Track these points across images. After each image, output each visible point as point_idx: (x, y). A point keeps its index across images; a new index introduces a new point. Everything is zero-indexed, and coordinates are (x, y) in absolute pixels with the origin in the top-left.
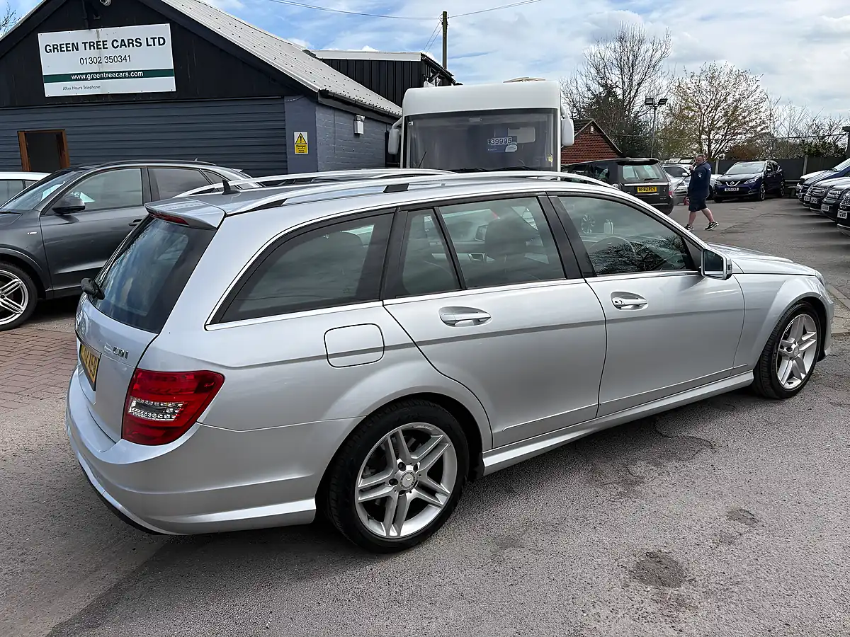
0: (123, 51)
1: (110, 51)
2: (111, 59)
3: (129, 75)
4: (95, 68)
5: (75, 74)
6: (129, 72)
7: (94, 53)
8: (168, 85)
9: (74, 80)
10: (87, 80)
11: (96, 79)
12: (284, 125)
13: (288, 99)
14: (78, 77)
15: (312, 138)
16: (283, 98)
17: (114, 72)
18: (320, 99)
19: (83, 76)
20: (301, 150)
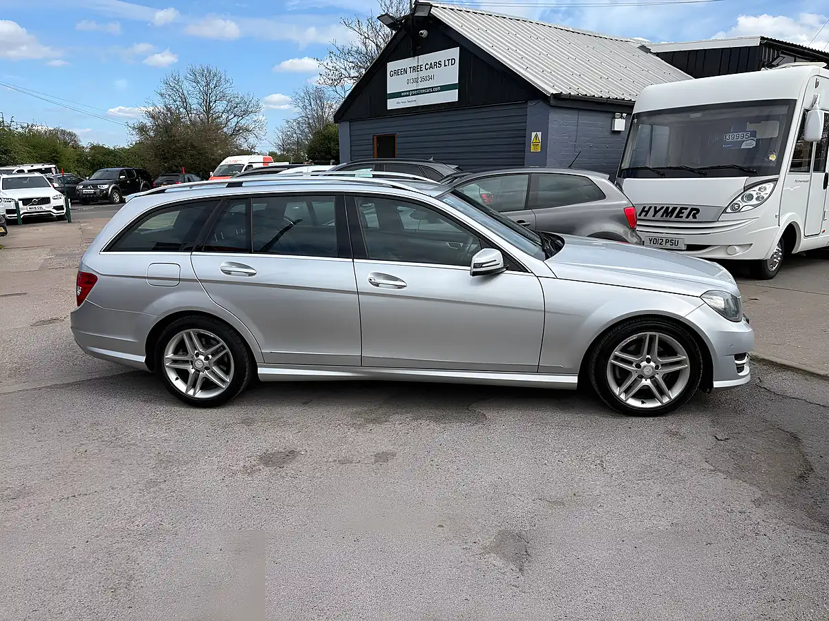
0: (431, 72)
1: (423, 74)
2: (424, 79)
3: (431, 90)
4: (413, 87)
5: (403, 92)
6: (432, 88)
7: (414, 75)
8: (453, 96)
9: (404, 96)
10: (409, 95)
11: (415, 95)
12: (526, 126)
13: (530, 104)
14: (405, 94)
15: (545, 137)
16: (526, 102)
17: (425, 89)
18: (552, 102)
19: (408, 93)
20: (535, 148)
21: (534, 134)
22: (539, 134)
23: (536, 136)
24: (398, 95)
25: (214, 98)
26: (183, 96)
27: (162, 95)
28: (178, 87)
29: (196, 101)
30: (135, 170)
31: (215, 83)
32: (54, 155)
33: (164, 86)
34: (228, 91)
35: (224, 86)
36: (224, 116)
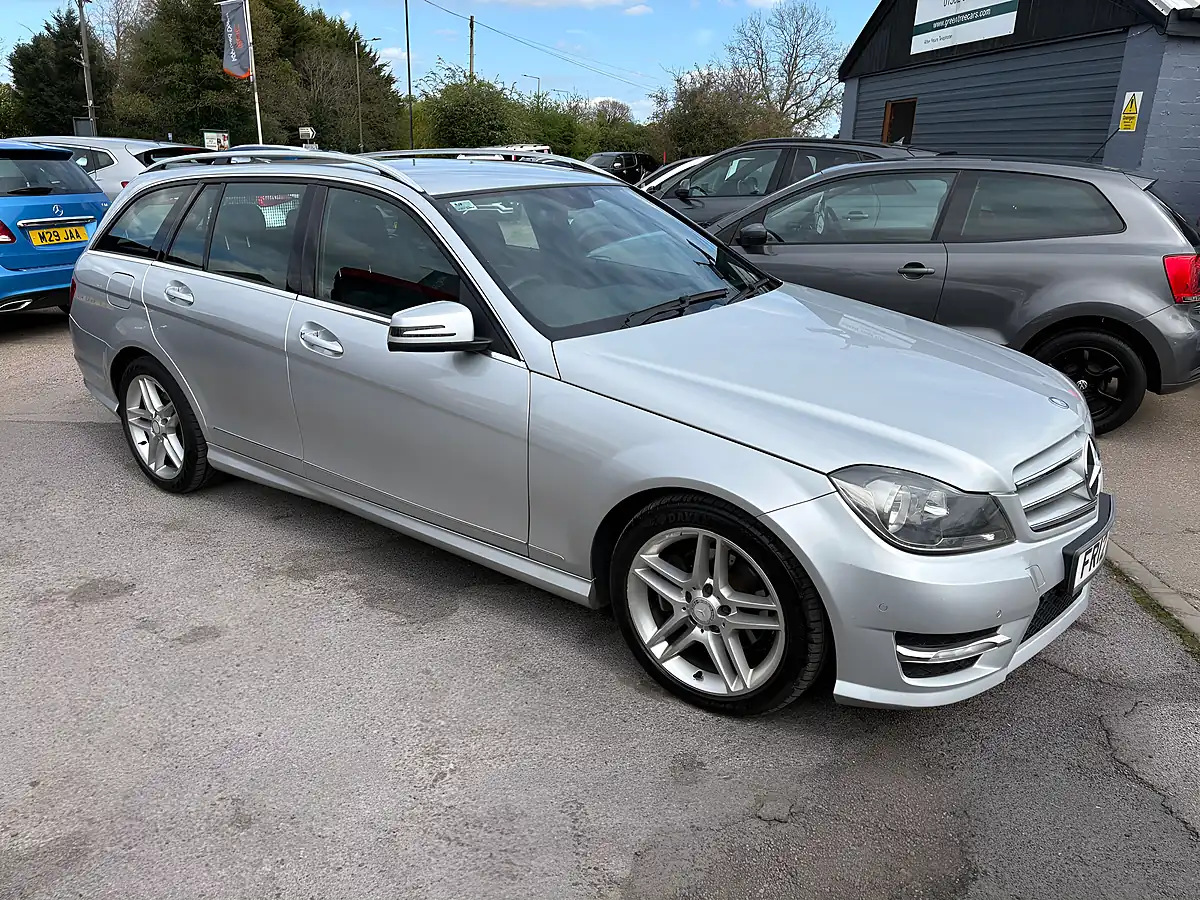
3: (977, 15)
4: (951, 10)
5: (935, 21)
6: (979, 10)
9: (936, 29)
10: (943, 27)
11: (952, 25)
12: (1118, 80)
13: (1134, 33)
14: (938, 24)
15: (1147, 102)
16: (1126, 31)
17: (967, 13)
18: (1171, 28)
19: (942, 23)
20: (1127, 125)
21: (1129, 95)
22: (1139, 95)
23: (1132, 101)
24: (928, 27)
25: (802, 52)
26: (760, 51)
27: (731, 49)
28: (754, 36)
29: (778, 56)
30: (637, 155)
31: (808, 27)
32: (566, 133)
33: (737, 36)
34: (825, 41)
35: (821, 30)
36: (814, 79)
